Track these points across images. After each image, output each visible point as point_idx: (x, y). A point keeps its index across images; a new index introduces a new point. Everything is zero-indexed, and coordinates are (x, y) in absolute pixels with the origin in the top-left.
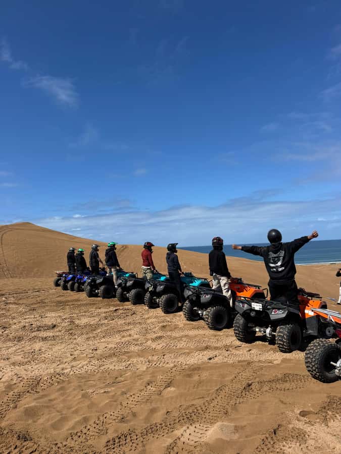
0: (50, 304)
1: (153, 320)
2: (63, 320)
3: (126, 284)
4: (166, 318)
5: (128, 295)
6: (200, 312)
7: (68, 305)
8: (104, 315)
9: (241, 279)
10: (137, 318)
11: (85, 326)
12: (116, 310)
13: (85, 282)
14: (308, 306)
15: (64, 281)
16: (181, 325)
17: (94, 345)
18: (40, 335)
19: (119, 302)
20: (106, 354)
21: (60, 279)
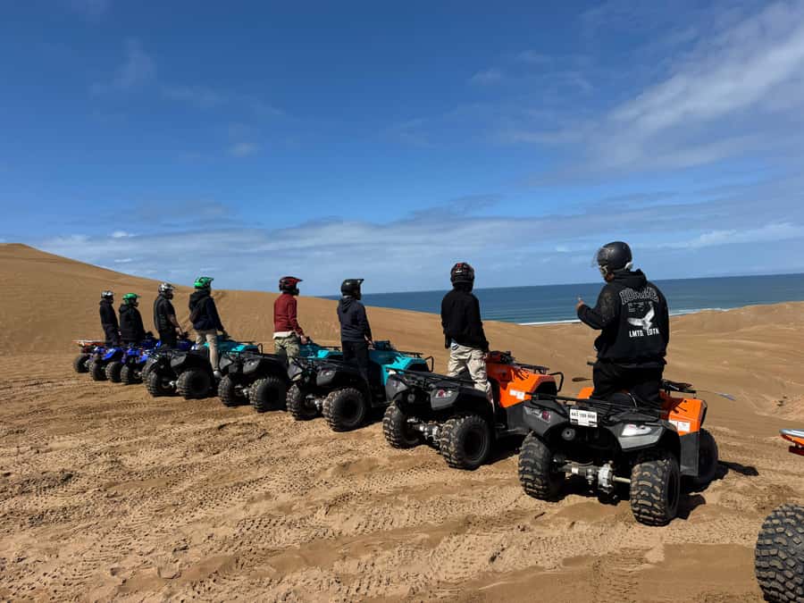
0: (63, 416)
1: (314, 449)
2: (93, 456)
3: (241, 366)
4: (344, 443)
5: (244, 391)
6: (421, 428)
7: (105, 417)
8: (193, 439)
9: (509, 354)
10: (275, 446)
11: (150, 473)
12: (221, 427)
13: (144, 363)
14: (677, 412)
15: (96, 362)
16: (384, 461)
17: (177, 531)
18: (27, 507)
19: (224, 408)
20: (215, 560)
21: (88, 357)
